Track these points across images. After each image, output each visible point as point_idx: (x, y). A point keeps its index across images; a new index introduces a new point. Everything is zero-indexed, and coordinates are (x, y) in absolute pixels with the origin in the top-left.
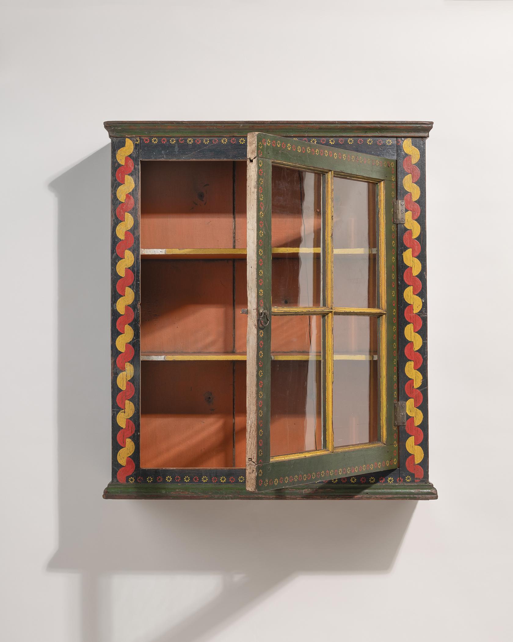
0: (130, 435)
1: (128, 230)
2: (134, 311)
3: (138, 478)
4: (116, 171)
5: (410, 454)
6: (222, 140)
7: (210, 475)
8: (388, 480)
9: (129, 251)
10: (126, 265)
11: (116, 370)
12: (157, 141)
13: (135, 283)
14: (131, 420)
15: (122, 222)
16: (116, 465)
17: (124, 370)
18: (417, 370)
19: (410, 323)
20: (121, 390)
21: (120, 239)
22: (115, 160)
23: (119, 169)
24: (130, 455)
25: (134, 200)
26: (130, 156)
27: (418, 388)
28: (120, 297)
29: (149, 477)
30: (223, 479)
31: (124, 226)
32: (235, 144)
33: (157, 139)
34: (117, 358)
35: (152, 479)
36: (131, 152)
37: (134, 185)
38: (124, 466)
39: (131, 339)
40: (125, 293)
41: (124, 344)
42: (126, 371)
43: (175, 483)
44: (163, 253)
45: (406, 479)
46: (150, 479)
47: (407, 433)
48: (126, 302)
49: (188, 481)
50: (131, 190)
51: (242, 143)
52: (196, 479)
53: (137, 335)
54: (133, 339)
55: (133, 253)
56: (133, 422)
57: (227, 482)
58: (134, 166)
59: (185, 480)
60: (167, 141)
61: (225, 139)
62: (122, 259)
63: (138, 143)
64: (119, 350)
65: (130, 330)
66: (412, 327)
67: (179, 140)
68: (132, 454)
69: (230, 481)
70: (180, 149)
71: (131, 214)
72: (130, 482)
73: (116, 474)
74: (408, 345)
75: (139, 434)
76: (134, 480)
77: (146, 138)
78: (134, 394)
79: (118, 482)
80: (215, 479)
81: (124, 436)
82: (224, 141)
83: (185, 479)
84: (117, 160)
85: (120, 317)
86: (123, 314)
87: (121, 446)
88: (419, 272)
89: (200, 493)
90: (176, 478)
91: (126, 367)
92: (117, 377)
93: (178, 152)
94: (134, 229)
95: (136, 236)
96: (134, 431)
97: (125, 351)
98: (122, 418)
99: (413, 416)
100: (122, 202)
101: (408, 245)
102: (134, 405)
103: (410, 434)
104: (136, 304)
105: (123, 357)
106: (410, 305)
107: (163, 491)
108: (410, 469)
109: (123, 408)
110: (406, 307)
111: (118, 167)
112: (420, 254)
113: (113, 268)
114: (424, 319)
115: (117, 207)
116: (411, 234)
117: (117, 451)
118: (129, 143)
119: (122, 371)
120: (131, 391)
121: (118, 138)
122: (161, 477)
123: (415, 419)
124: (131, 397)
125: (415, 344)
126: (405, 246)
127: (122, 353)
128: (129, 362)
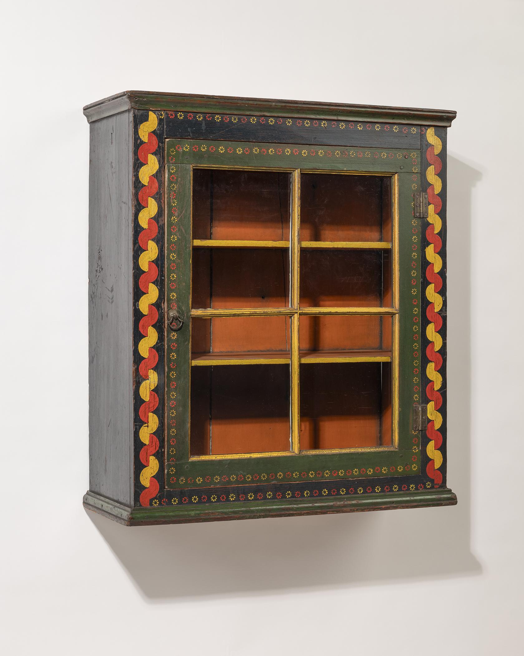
0: (154, 452)
1: (151, 217)
2: (158, 310)
3: (162, 500)
4: (138, 149)
5: (431, 460)
7: (238, 492)
8: (410, 487)
9: (153, 242)
10: (150, 258)
11: (139, 378)
12: (183, 116)
13: (157, 279)
14: (155, 435)
15: (145, 209)
16: (138, 488)
17: (147, 378)
18: (438, 371)
19: (431, 322)
20: (144, 401)
21: (143, 228)
22: (137, 136)
23: (141, 146)
24: (155, 474)
25: (158, 184)
26: (154, 132)
27: (438, 391)
28: (143, 295)
29: (174, 499)
30: (251, 496)
31: (147, 213)
32: (264, 124)
34: (139, 365)
35: (177, 500)
36: (155, 128)
37: (158, 166)
39: (154, 343)
40: (148, 291)
41: (147, 349)
42: (149, 380)
43: (201, 503)
45: (427, 486)
46: (175, 501)
47: (428, 438)
48: (150, 300)
49: (215, 500)
50: (155, 172)
51: (272, 124)
52: (223, 498)
53: (161, 338)
54: (157, 342)
55: (157, 244)
56: (157, 437)
57: (256, 499)
58: (159, 144)
59: (212, 500)
60: (193, 117)
61: (254, 118)
62: (145, 251)
63: (162, 117)
64: (142, 356)
65: (154, 332)
66: (434, 327)
67: (207, 117)
69: (258, 497)
70: (208, 127)
71: (155, 200)
72: (154, 505)
73: (139, 497)
74: (430, 345)
75: (163, 450)
76: (158, 503)
77: (171, 112)
78: (158, 406)
79: (141, 506)
80: (243, 497)
81: (147, 454)
82: (253, 120)
83: (212, 498)
84: (139, 137)
85: (143, 318)
86: (146, 314)
87: (144, 465)
88: (440, 269)
89: (230, 513)
90: (202, 498)
91: (149, 374)
92: (139, 387)
93: (205, 130)
94: (158, 217)
95: (160, 224)
96: (159, 447)
97: (148, 357)
98: (145, 433)
99: (433, 420)
100: (145, 186)
101: (430, 241)
102: (158, 418)
103: (430, 438)
104: (160, 303)
105: (146, 363)
106: (431, 304)
107: (193, 513)
108: (430, 474)
109: (146, 422)
110: (428, 306)
111: (141, 144)
112: (441, 250)
113: (135, 261)
114: (445, 319)
115: (139, 191)
116: (433, 229)
117: (140, 471)
118: (153, 117)
119: (145, 380)
120: (155, 403)
121: (141, 111)
122: (187, 498)
123: (435, 423)
124: (154, 409)
125: (435, 345)
126: (428, 241)
127: (146, 359)
128: (152, 369)
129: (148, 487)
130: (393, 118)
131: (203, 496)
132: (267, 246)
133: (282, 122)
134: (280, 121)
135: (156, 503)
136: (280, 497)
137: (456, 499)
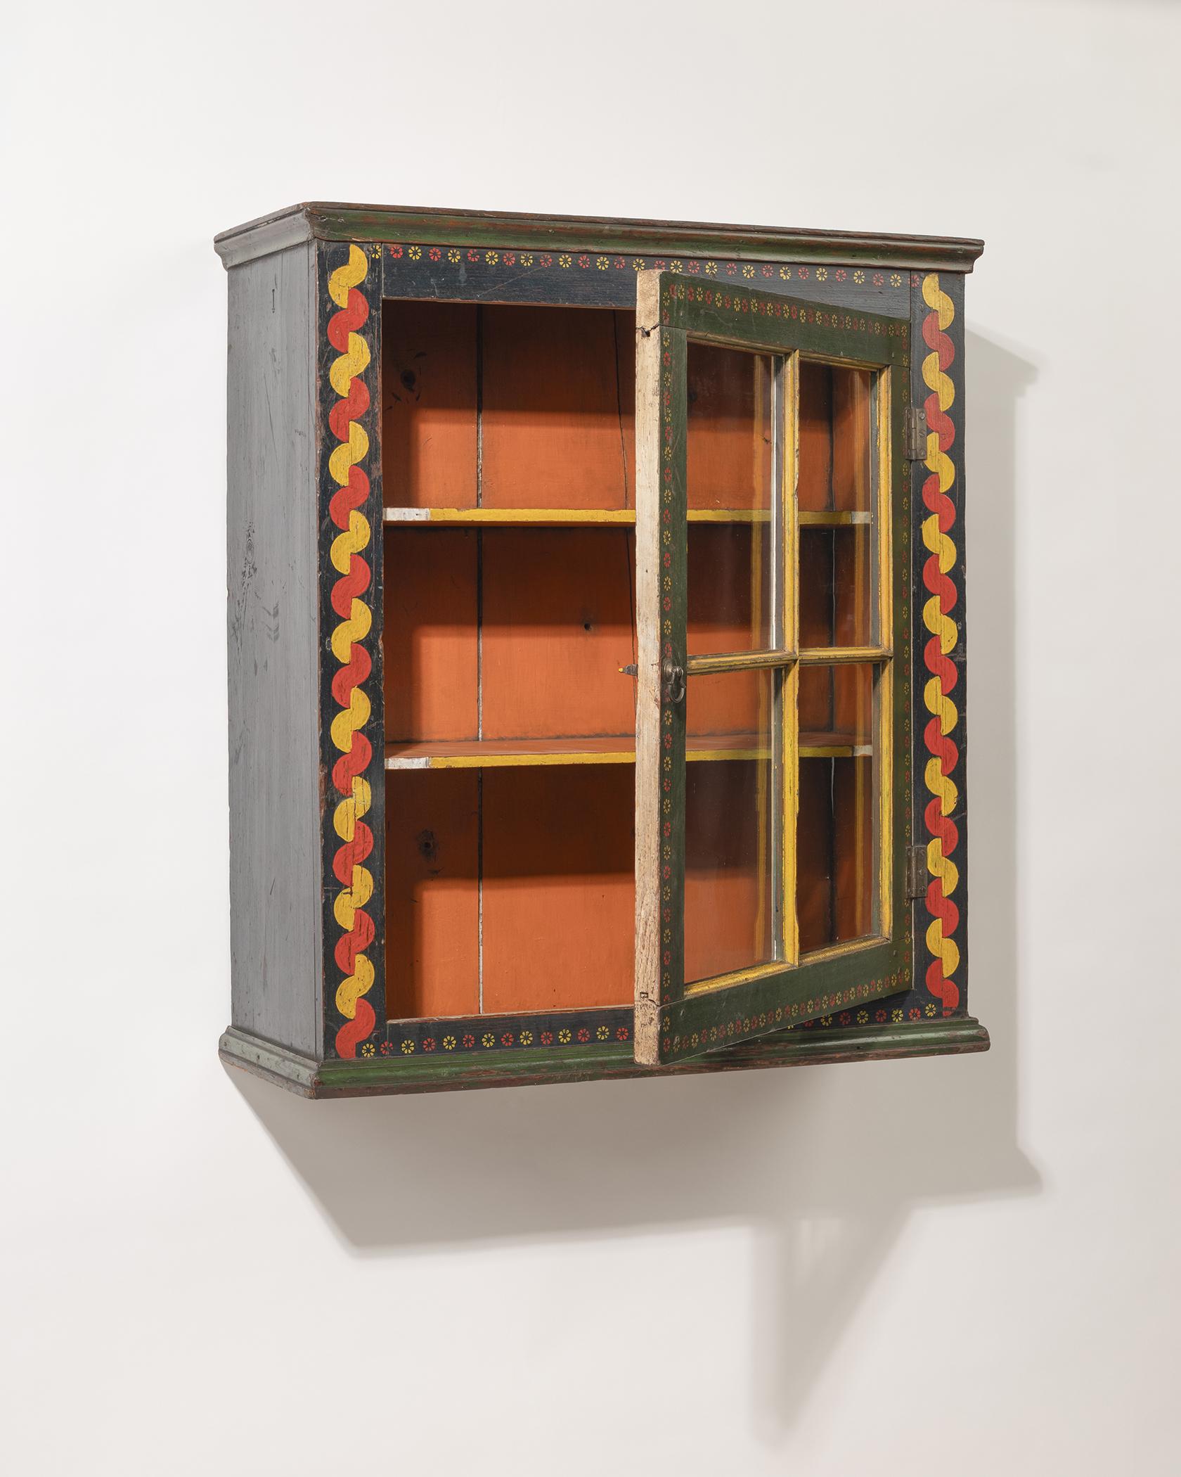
0: (363, 947)
1: (356, 463)
2: (371, 654)
3: (382, 1046)
4: (327, 323)
5: (935, 958)
6: (561, 259)
7: (537, 1028)
8: (893, 1016)
9: (360, 514)
10: (353, 546)
11: (332, 794)
12: (420, 254)
13: (372, 589)
14: (365, 911)
15: (343, 445)
16: (333, 1019)
17: (348, 795)
18: (949, 776)
19: (934, 676)
20: (342, 842)
21: (339, 484)
22: (326, 296)
23: (334, 317)
24: (366, 991)
25: (369, 394)
26: (360, 287)
27: (949, 816)
28: (340, 623)
29: (406, 1042)
30: (565, 1036)
31: (347, 454)
32: (587, 270)
33: (420, 251)
34: (333, 767)
35: (412, 1044)
36: (361, 278)
37: (369, 357)
38: (351, 1020)
39: (364, 721)
40: (349, 614)
41: (348, 734)
42: (354, 797)
43: (462, 1050)
44: (423, 519)
45: (927, 1012)
46: (408, 1047)
47: (930, 914)
48: (354, 634)
49: (492, 1044)
50: (362, 369)
51: (603, 269)
52: (507, 1040)
53: (377, 712)
54: (369, 720)
55: (367, 518)
56: (370, 916)
57: (574, 1041)
58: (370, 311)
59: (485, 1044)
60: (442, 255)
61: (567, 256)
62: (344, 532)
63: (377, 257)
64: (338, 748)
65: (363, 699)
66: (939, 685)
67: (469, 255)
68: (369, 990)
69: (580, 1038)
70: (471, 277)
71: (363, 427)
72: (365, 1055)
73: (333, 1038)
74: (932, 722)
75: (383, 943)
76: (373, 1050)
77: (395, 246)
78: (372, 851)
79: (339, 1057)
80: (548, 1037)
81: (350, 950)
82: (565, 261)
83: (484, 1040)
84: (329, 296)
85: (340, 670)
86: (346, 662)
87: (344, 973)
88: (952, 566)
89: (523, 1071)
90: (464, 1039)
91: (353, 786)
92: (333, 812)
93: (465, 282)
94: (369, 462)
95: (373, 476)
96: (373, 937)
97: (352, 750)
98: (346, 908)
99: (940, 876)
100: (343, 398)
101: (931, 507)
102: (372, 875)
103: (934, 914)
104: (374, 638)
105: (346, 763)
106: (935, 637)
107: (444, 1072)
108: (934, 990)
109: (348, 884)
110: (927, 642)
111: (334, 313)
112: (953, 526)
113: (323, 553)
114: (962, 667)
115: (331, 409)
116: (937, 483)
117: (336, 986)
118: (358, 257)
119: (344, 797)
120: (367, 844)
121: (334, 243)
122: (432, 1040)
123: (943, 882)
124: (365, 858)
125: (943, 722)
126: (926, 507)
127: (346, 756)
128: (360, 775)
129: (352, 1018)
130: (853, 256)
131: (466, 1036)
132: (594, 520)
133: (624, 264)
134: (621, 263)
135: (368, 1051)
136: (625, 1038)
137: (988, 1039)
